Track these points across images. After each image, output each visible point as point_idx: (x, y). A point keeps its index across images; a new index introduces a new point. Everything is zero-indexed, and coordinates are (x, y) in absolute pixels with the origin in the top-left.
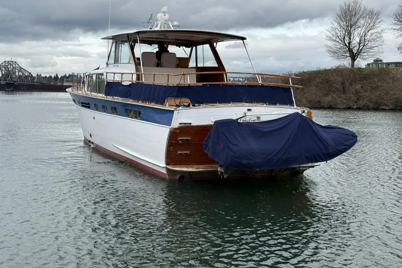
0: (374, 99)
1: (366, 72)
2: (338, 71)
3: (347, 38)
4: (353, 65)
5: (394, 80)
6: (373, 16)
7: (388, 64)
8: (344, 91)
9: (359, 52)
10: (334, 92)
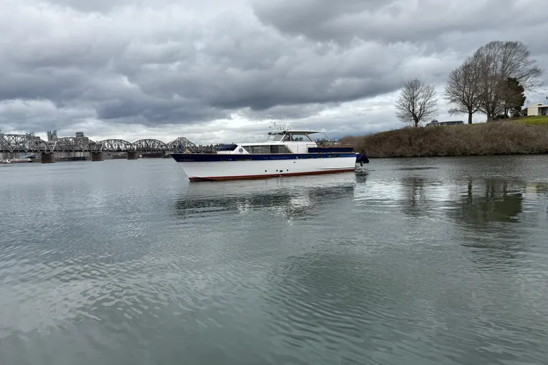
0: (433, 149)
1: (427, 130)
2: (406, 130)
3: (411, 107)
4: (416, 126)
5: (447, 134)
6: (430, 90)
7: (442, 123)
8: (411, 144)
9: (421, 116)
10: (403, 145)
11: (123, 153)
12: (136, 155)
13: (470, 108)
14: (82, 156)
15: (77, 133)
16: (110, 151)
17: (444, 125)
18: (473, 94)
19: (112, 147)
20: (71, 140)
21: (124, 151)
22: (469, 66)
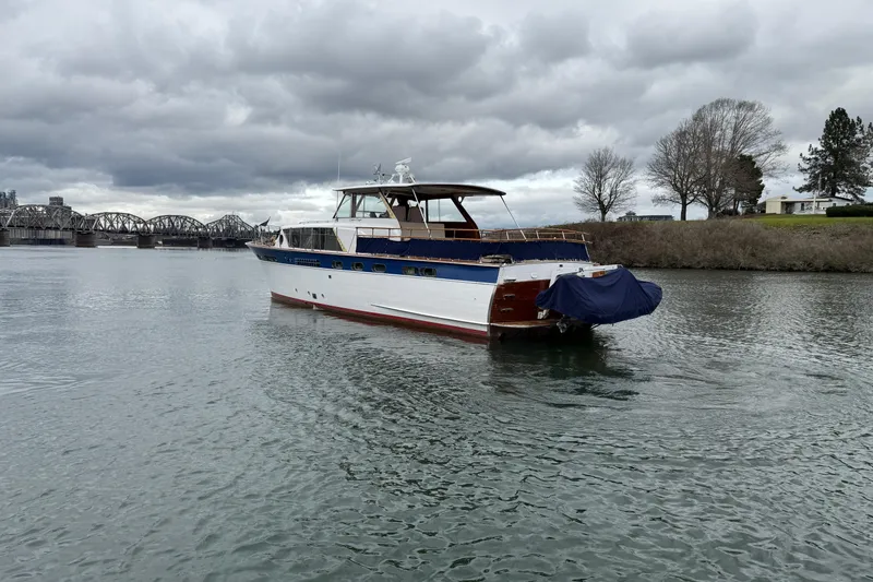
1: (617, 226)
2: (586, 226)
3: (597, 190)
4: (603, 219)
5: (648, 234)
6: (626, 166)
7: (642, 217)
9: (610, 205)
11: (129, 236)
12: (154, 240)
13: (684, 197)
14: (59, 237)
15: (51, 199)
16: (108, 231)
17: (645, 220)
18: (688, 177)
19: (112, 225)
20: (40, 209)
21: (132, 232)
22: (685, 132)
